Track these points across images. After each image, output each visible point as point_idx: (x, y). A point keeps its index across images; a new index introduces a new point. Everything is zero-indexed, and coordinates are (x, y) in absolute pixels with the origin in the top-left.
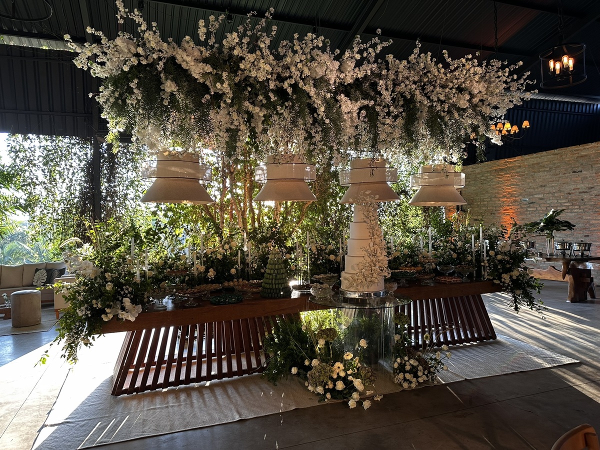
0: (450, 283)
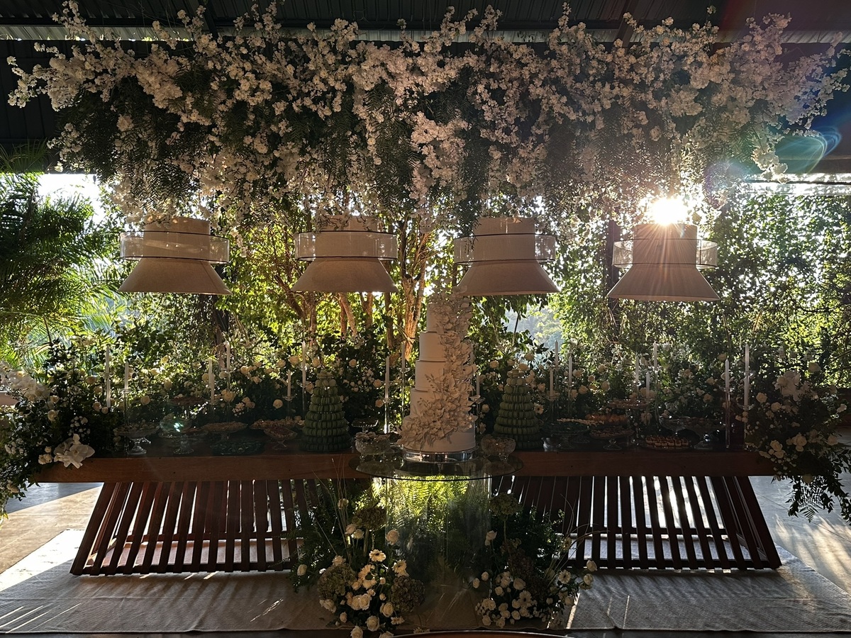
0: (660, 450)
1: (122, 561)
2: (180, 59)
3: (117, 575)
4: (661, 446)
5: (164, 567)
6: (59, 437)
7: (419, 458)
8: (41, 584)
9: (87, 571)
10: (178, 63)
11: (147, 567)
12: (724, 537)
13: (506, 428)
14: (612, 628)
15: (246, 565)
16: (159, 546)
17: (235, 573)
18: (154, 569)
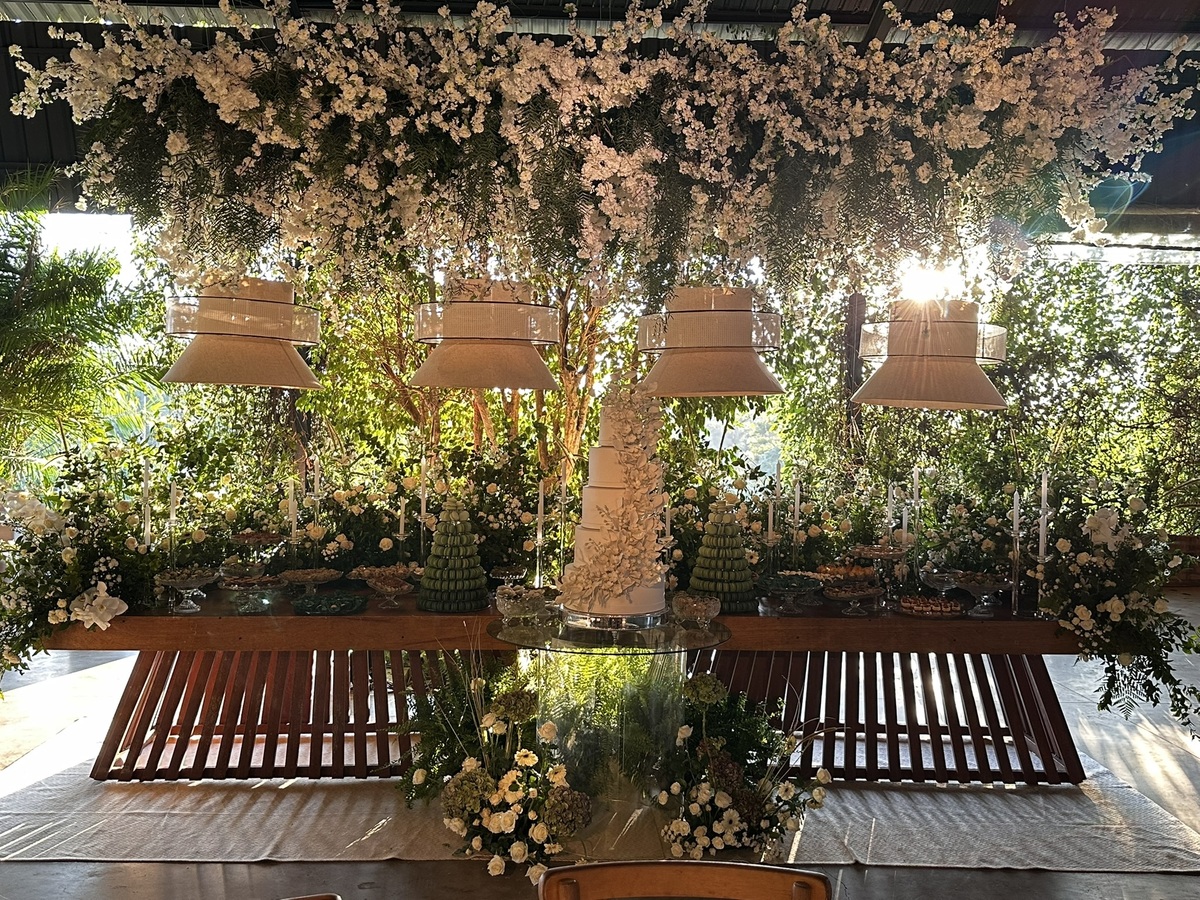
0: (921, 616)
1: (164, 762)
2: (256, 54)
3: (156, 781)
4: (922, 611)
5: (223, 770)
6: (77, 584)
7: (586, 623)
8: (49, 793)
9: (113, 775)
10: (254, 59)
11: (199, 771)
12: (1007, 739)
13: (706, 583)
14: (851, 862)
15: (338, 769)
16: (217, 741)
17: (324, 780)
18: (209, 773)
